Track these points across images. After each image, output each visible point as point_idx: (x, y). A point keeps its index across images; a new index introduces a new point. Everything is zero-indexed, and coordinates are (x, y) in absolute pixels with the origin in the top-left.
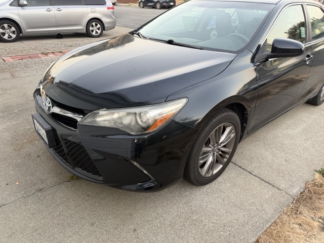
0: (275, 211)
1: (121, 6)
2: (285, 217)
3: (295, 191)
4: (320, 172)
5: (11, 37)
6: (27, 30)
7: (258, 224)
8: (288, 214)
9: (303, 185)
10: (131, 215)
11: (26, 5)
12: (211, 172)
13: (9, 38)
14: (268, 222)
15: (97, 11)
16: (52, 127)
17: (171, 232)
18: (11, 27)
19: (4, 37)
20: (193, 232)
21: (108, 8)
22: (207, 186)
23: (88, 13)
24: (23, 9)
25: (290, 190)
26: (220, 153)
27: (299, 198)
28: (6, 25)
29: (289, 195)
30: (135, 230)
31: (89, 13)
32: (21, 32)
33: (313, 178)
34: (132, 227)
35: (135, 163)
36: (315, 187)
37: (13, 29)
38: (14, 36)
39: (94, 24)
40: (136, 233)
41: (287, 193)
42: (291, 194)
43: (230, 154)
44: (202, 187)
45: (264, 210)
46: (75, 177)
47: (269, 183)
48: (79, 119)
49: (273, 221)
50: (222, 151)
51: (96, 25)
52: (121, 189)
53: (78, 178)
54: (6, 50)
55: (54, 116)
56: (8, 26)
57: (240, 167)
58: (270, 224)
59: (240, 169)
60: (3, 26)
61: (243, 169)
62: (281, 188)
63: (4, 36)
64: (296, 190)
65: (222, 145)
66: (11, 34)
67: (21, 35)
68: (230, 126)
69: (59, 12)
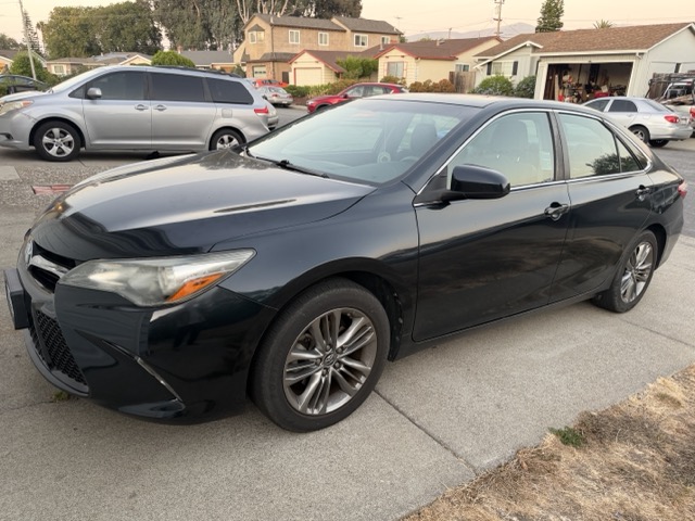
0: (426, 492)
1: (300, 109)
2: (445, 505)
3: (486, 462)
4: (558, 433)
5: (63, 152)
6: (94, 142)
7: (380, 510)
8: (453, 500)
9: (510, 452)
10: (139, 469)
11: (98, 97)
12: (322, 406)
13: (58, 153)
14: (401, 508)
15: (234, 114)
16: (25, 291)
17: (201, 506)
18: (65, 135)
19: (50, 152)
20: (243, 510)
21: (257, 111)
22: (312, 435)
23: (216, 117)
24: (95, 104)
25: (477, 458)
26: (342, 368)
27: (490, 475)
28: (56, 131)
29: (472, 467)
30: (134, 495)
31: (219, 117)
32: (83, 144)
33: (537, 442)
34: (130, 490)
35: (139, 360)
36: (537, 460)
37: (69, 137)
38: (68, 151)
39: (226, 137)
40: (133, 500)
41: (467, 463)
42: (476, 465)
43: (367, 375)
44: (302, 436)
45: (405, 488)
46: (65, 395)
47: (439, 442)
48: (61, 275)
49: (414, 508)
50: (346, 366)
51: (230, 140)
52: (117, 410)
53: (70, 397)
54: (46, 174)
55: (36, 272)
56: (61, 132)
57: (397, 408)
58: (404, 513)
59: (394, 411)
60: (51, 132)
61: (401, 412)
62: (460, 453)
63: (50, 149)
64: (488, 461)
65: (346, 353)
66: (63, 147)
67: (83, 149)
68: (359, 317)
69: (141, 112)
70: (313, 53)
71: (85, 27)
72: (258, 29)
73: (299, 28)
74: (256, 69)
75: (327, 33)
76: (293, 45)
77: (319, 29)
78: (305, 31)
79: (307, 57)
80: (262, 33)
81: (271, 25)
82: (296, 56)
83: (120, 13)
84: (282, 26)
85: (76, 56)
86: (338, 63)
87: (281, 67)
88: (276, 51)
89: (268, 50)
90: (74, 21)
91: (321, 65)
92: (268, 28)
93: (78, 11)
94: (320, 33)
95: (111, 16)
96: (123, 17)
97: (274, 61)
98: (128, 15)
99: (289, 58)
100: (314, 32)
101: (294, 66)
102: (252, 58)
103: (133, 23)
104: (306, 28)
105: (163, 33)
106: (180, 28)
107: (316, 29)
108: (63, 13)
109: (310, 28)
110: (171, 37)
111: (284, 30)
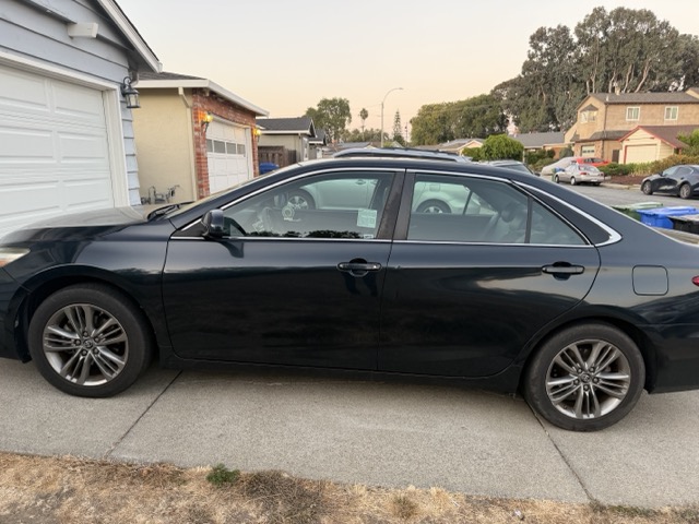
1: (611, 188)
3: (123, 456)
25: (124, 451)
26: (99, 355)
29: (109, 453)
33: (189, 466)
41: (111, 450)
42: (114, 454)
47: (127, 433)
50: (102, 355)
61: (146, 410)
62: (122, 444)
64: (126, 457)
65: (102, 343)
70: (647, 128)
71: (444, 119)
72: (591, 108)
73: (640, 103)
74: (584, 149)
75: (677, 107)
76: (630, 123)
77: (667, 103)
78: (647, 107)
79: (641, 133)
80: (595, 113)
81: (606, 104)
82: (629, 133)
83: (475, 104)
84: (618, 104)
85: (429, 144)
86: (680, 138)
87: (612, 146)
88: (608, 129)
89: (599, 128)
90: (435, 114)
91: (658, 141)
92: (602, 108)
93: (439, 107)
94: (667, 107)
95: (466, 108)
96: (476, 108)
97: (604, 140)
98: (480, 106)
99: (620, 136)
100: (660, 106)
101: (625, 143)
102: (581, 138)
103: (484, 112)
104: (649, 103)
105: (511, 119)
106: (524, 114)
107: (662, 103)
108: (428, 109)
109: (654, 103)
110: (517, 122)
111: (621, 108)
